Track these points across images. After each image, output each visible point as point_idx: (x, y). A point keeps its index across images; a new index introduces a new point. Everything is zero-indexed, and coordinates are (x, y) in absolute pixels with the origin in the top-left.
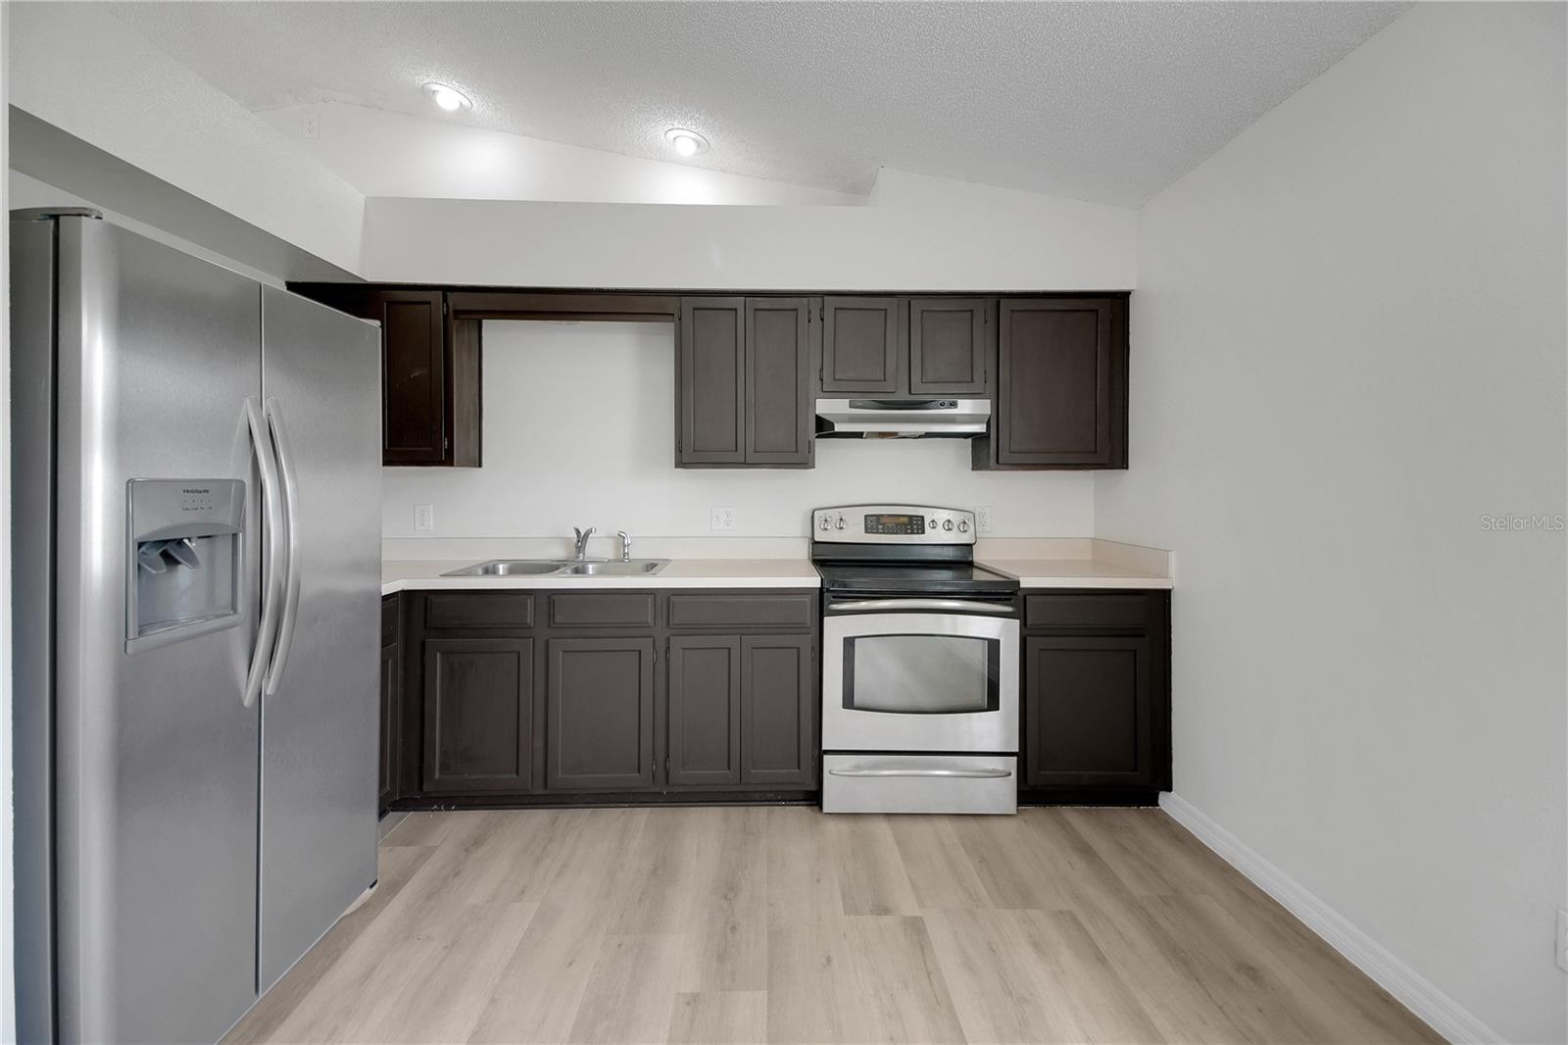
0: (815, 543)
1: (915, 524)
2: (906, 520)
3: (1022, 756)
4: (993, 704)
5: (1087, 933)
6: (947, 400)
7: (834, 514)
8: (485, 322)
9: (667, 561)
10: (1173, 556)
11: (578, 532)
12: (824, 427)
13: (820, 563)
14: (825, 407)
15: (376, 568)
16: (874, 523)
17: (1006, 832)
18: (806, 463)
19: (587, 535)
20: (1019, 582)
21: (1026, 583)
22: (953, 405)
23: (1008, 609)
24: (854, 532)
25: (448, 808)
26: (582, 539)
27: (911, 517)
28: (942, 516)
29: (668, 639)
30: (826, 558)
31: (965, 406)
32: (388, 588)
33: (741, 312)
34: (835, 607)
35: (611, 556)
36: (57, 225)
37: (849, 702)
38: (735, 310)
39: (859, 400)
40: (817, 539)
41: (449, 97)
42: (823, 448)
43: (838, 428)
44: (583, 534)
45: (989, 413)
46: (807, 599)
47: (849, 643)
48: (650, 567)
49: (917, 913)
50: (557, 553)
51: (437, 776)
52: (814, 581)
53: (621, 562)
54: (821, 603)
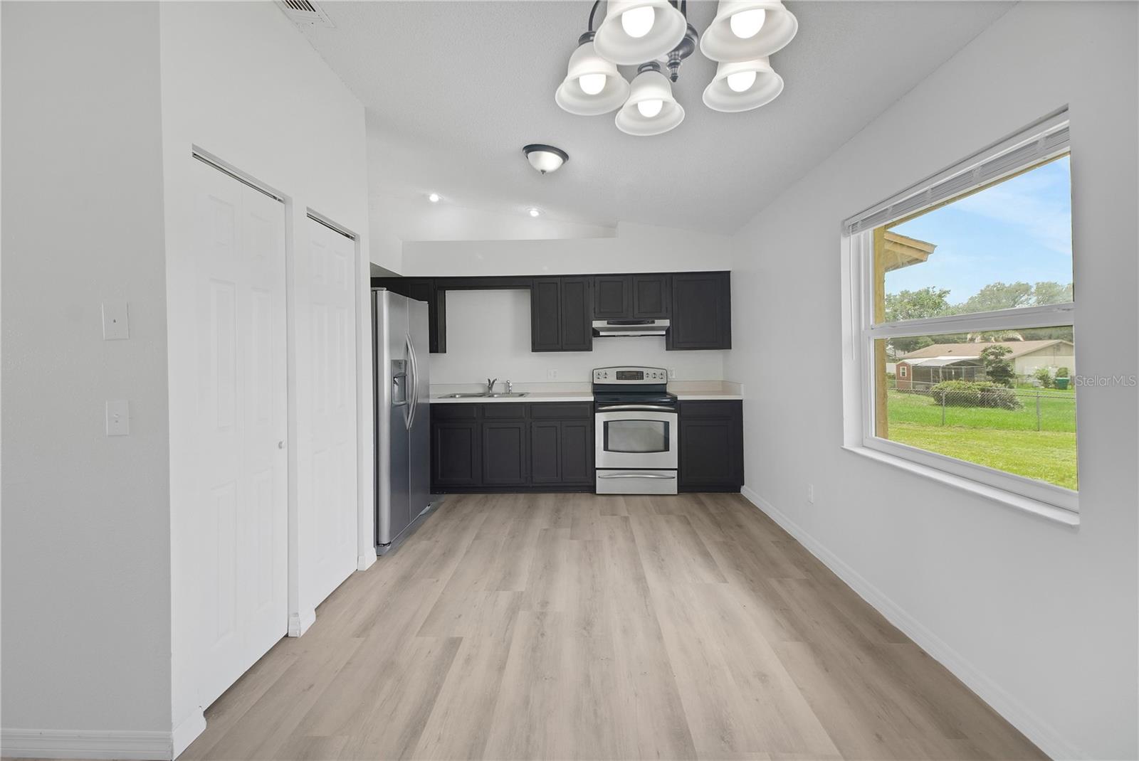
0: (594, 384)
1: (639, 375)
2: (635, 373)
3: (679, 470)
4: (667, 448)
5: (687, 520)
6: (650, 321)
7: (603, 371)
8: (446, 291)
9: (528, 393)
10: (742, 385)
11: (489, 380)
12: (596, 333)
13: (595, 393)
14: (596, 324)
15: (428, 396)
16: (620, 375)
17: (672, 502)
18: (589, 349)
19: (494, 382)
20: (677, 398)
21: (680, 398)
22: (653, 322)
23: (673, 409)
24: (612, 380)
25: (443, 493)
26: (491, 384)
27: (637, 372)
28: (651, 372)
29: (531, 423)
30: (599, 390)
31: (658, 323)
32: (432, 401)
33: (559, 284)
34: (600, 408)
35: (504, 392)
36: (376, 293)
37: (606, 448)
38: (557, 283)
39: (611, 321)
40: (595, 382)
41: (434, 198)
42: (595, 341)
43: (601, 334)
44: (491, 382)
45: (669, 325)
46: (588, 406)
47: (606, 424)
48: (521, 395)
49: (627, 515)
50: (481, 391)
51: (439, 478)
52: (592, 399)
53: (508, 393)
54: (594, 407)
